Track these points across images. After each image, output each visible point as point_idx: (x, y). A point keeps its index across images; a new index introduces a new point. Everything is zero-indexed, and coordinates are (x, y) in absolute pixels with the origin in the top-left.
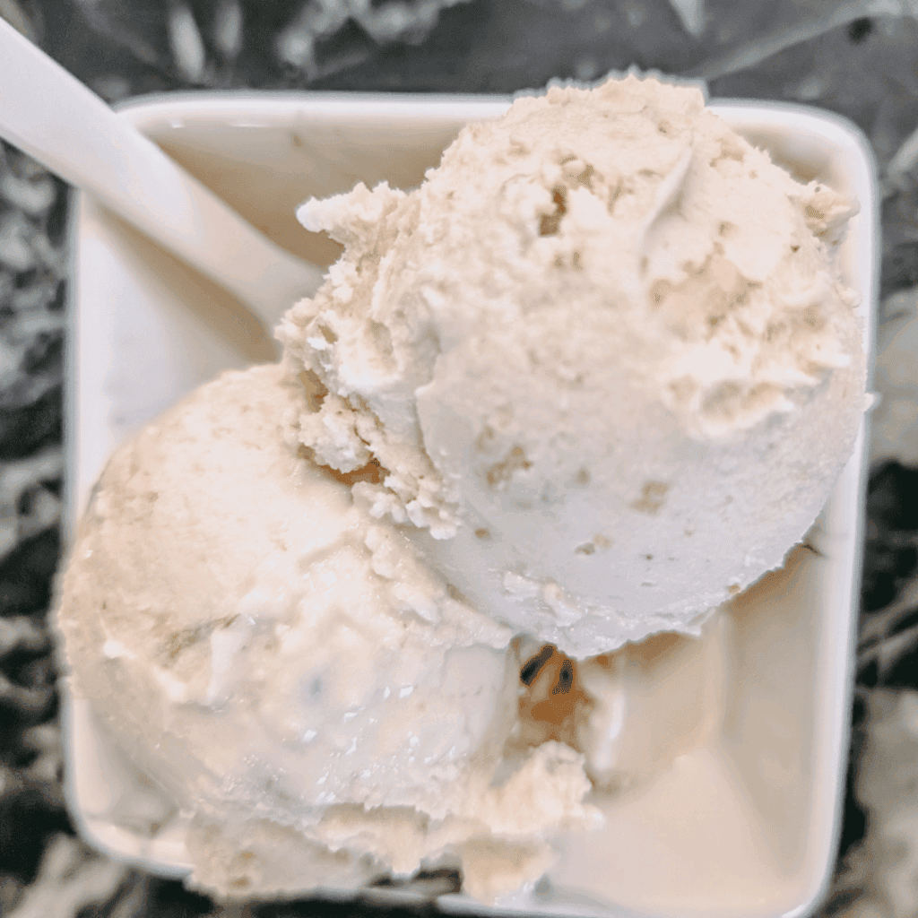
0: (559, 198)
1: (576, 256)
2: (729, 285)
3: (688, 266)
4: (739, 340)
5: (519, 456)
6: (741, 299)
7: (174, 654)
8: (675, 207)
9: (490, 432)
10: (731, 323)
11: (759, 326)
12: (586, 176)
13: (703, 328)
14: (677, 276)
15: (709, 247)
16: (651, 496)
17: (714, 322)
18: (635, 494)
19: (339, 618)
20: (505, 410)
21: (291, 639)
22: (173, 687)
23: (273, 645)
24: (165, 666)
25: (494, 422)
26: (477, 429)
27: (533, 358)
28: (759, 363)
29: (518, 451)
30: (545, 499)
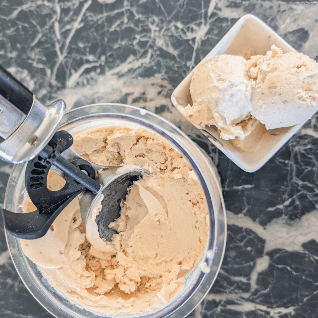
0: (301, 66)
1: (299, 72)
2: (310, 88)
3: (308, 83)
4: (307, 94)
5: (275, 88)
6: (310, 90)
7: (219, 80)
8: (311, 77)
9: (274, 83)
10: (307, 92)
11: (310, 94)
12: (305, 66)
13: (305, 90)
14: (306, 82)
15: (311, 83)
16: (285, 102)
17: (306, 90)
18: (284, 100)
19: (240, 90)
20: (278, 82)
21: (234, 88)
22: (216, 84)
23: (232, 88)
24: (217, 81)
25: (276, 82)
26: (273, 82)
27: (286, 79)
28: (307, 98)
29: (276, 87)
30: (274, 94)
